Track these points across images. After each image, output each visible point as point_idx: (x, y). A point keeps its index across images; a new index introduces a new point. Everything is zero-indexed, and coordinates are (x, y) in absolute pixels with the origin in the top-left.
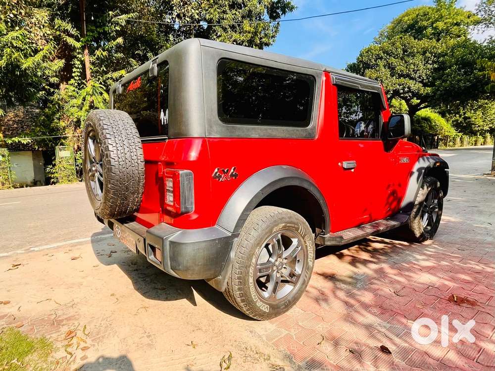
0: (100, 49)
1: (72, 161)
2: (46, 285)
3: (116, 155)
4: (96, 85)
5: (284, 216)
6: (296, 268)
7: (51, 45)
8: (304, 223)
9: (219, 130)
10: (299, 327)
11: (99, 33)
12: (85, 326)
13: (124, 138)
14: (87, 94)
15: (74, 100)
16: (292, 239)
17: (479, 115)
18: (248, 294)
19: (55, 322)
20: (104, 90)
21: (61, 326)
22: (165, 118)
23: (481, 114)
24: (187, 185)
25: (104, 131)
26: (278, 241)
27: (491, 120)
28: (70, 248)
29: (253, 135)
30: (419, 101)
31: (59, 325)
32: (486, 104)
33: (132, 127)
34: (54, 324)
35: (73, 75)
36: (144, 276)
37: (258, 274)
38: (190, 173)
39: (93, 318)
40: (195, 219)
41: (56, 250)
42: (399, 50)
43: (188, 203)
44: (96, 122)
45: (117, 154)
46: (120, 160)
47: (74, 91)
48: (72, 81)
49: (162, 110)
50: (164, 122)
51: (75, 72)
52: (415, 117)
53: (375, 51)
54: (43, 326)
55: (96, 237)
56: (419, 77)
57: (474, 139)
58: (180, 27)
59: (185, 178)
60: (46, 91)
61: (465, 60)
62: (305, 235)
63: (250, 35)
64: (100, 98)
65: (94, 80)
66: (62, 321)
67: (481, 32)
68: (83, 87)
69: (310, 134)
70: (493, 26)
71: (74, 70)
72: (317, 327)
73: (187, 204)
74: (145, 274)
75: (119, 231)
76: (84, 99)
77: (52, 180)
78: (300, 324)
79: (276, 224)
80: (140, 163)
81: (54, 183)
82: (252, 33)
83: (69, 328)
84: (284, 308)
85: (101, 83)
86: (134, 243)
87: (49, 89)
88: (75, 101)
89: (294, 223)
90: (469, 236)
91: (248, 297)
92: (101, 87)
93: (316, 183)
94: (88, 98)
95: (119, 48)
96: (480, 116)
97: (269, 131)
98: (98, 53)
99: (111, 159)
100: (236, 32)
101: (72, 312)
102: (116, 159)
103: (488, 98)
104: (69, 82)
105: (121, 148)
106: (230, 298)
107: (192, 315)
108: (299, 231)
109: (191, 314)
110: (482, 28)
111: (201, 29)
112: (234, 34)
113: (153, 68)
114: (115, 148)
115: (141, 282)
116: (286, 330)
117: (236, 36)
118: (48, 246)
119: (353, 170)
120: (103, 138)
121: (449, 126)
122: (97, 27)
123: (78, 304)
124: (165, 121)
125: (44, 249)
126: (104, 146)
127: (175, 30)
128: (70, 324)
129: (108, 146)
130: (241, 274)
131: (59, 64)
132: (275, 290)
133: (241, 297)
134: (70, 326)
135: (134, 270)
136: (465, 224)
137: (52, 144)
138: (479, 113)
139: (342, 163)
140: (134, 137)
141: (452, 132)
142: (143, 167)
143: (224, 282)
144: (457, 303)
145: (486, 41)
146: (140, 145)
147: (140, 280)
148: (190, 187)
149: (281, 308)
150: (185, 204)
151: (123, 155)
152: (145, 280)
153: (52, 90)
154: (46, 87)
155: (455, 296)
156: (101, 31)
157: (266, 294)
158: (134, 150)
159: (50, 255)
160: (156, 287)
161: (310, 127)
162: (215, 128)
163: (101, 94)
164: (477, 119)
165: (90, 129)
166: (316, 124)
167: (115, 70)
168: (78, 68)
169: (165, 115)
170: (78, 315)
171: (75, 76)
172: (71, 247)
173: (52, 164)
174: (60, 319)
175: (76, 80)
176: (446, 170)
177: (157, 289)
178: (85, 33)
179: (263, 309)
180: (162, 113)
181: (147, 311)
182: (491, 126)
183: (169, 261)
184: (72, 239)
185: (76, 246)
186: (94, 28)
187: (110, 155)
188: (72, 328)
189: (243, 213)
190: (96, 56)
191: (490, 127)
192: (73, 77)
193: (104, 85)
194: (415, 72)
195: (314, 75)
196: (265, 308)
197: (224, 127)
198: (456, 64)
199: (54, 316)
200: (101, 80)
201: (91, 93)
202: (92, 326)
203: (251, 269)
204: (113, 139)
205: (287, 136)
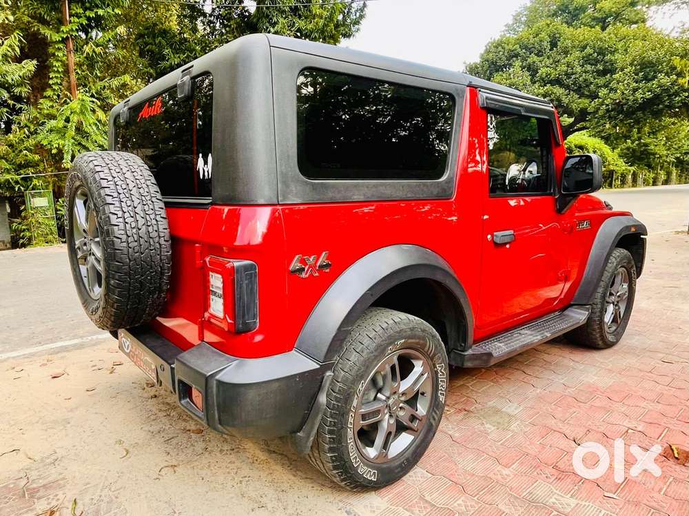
0: (91, 43)
1: (50, 213)
2: (12, 423)
3: (123, 232)
4: (85, 98)
5: (403, 327)
6: (418, 405)
7: (15, 36)
8: (433, 336)
9: (300, 192)
10: (426, 505)
11: (89, 19)
12: (75, 500)
13: (136, 202)
14: (71, 113)
15: (52, 121)
16: (415, 362)
17: (661, 140)
18: (345, 457)
19: (26, 493)
20: (98, 106)
21: (36, 500)
22: (206, 170)
23: (665, 139)
24: (247, 285)
25: (102, 191)
26: (393, 368)
27: (679, 147)
28: (50, 357)
29: (355, 197)
30: (572, 120)
31: (32, 497)
32: (674, 124)
33: (148, 183)
34: (24, 496)
35: (51, 82)
36: (168, 407)
37: (362, 422)
38: (252, 265)
39: (87, 484)
40: (259, 342)
41: (26, 360)
42: (545, 43)
43: (248, 314)
44: (89, 175)
45: (125, 230)
46: (130, 239)
47: (52, 107)
48: (49, 93)
49: (201, 155)
50: (204, 175)
51: (52, 78)
52: (566, 144)
53: (508, 45)
54: (6, 500)
55: (90, 338)
56: (574, 84)
57: (652, 175)
58: (213, 10)
59: (243, 275)
60: (10, 108)
61: (646, 59)
62: (435, 355)
63: (321, 22)
64: (91, 118)
65: (82, 91)
66: (37, 490)
67: (667, 15)
68: (65, 101)
69: (444, 190)
70: (686, 7)
71: (52, 75)
72: (455, 504)
73: (246, 317)
74: (168, 404)
75: (128, 343)
76: (67, 120)
77: (21, 241)
78: (428, 498)
79: (391, 340)
80: (164, 243)
81: (24, 246)
82: (326, 18)
83: (48, 504)
84: (399, 472)
85: (92, 96)
86: (153, 367)
87: (14, 105)
88: (53, 123)
89: (419, 338)
90: (674, 338)
91: (346, 462)
92: (93, 102)
93: (455, 272)
94: (74, 118)
95: (119, 42)
96: (663, 143)
97: (382, 189)
98: (87, 49)
99: (111, 215)
100: (300, 17)
101: (53, 474)
102: (124, 238)
103: (676, 115)
104: (45, 94)
105: (132, 219)
106: (313, 459)
107: (248, 481)
108: (427, 349)
109: (247, 479)
110: (669, 10)
111: (246, 11)
112: (296, 20)
113: (184, 84)
114: (121, 220)
115: (164, 420)
116: (406, 510)
117: (300, 23)
118: (14, 354)
119: (508, 246)
120: (102, 204)
121: (616, 157)
122: (85, 9)
123: (63, 459)
124: (206, 174)
125: (8, 358)
126: (103, 217)
127: (204, 15)
128: (51, 497)
129: (109, 217)
130: (334, 426)
131: (30, 65)
132: (386, 445)
133: (333, 462)
134: (50, 500)
135: (152, 397)
136: (664, 317)
137: (19, 188)
138: (662, 136)
139: (492, 236)
140: (154, 199)
141: (620, 165)
142: (169, 249)
143: (307, 442)
144: (679, 462)
145: (676, 29)
146: (163, 213)
147: (161, 414)
148: (252, 289)
149: (396, 471)
150: (243, 316)
151: (134, 230)
152: (169, 415)
153: (18, 106)
154: (9, 101)
155: (673, 447)
156: (92, 15)
157: (372, 452)
158: (154, 222)
159: (18, 369)
160: (188, 428)
161: (444, 178)
162: (293, 187)
163: (94, 111)
164: (658, 145)
165: (78, 183)
166: (453, 175)
167: (114, 76)
168: (58, 71)
169: (206, 163)
170: (64, 479)
171: (53, 84)
172: (51, 354)
173: (21, 216)
174: (35, 486)
175: (54, 90)
176: (642, 236)
177: (189, 430)
178: (68, 18)
179: (368, 477)
180: (201, 161)
181: (175, 472)
182: (678, 155)
183: (216, 412)
184: (52, 341)
185: (58, 352)
186: (82, 11)
187: (113, 232)
188: (54, 503)
189: (339, 329)
190: (85, 55)
191: (677, 158)
192: (50, 86)
193: (96, 98)
194: (568, 75)
195: (451, 92)
196: (370, 475)
197: (307, 183)
198: (631, 64)
199: (25, 481)
200: (94, 91)
201: (78, 111)
202: (87, 500)
203: (350, 417)
204: (117, 204)
205: (409, 195)
